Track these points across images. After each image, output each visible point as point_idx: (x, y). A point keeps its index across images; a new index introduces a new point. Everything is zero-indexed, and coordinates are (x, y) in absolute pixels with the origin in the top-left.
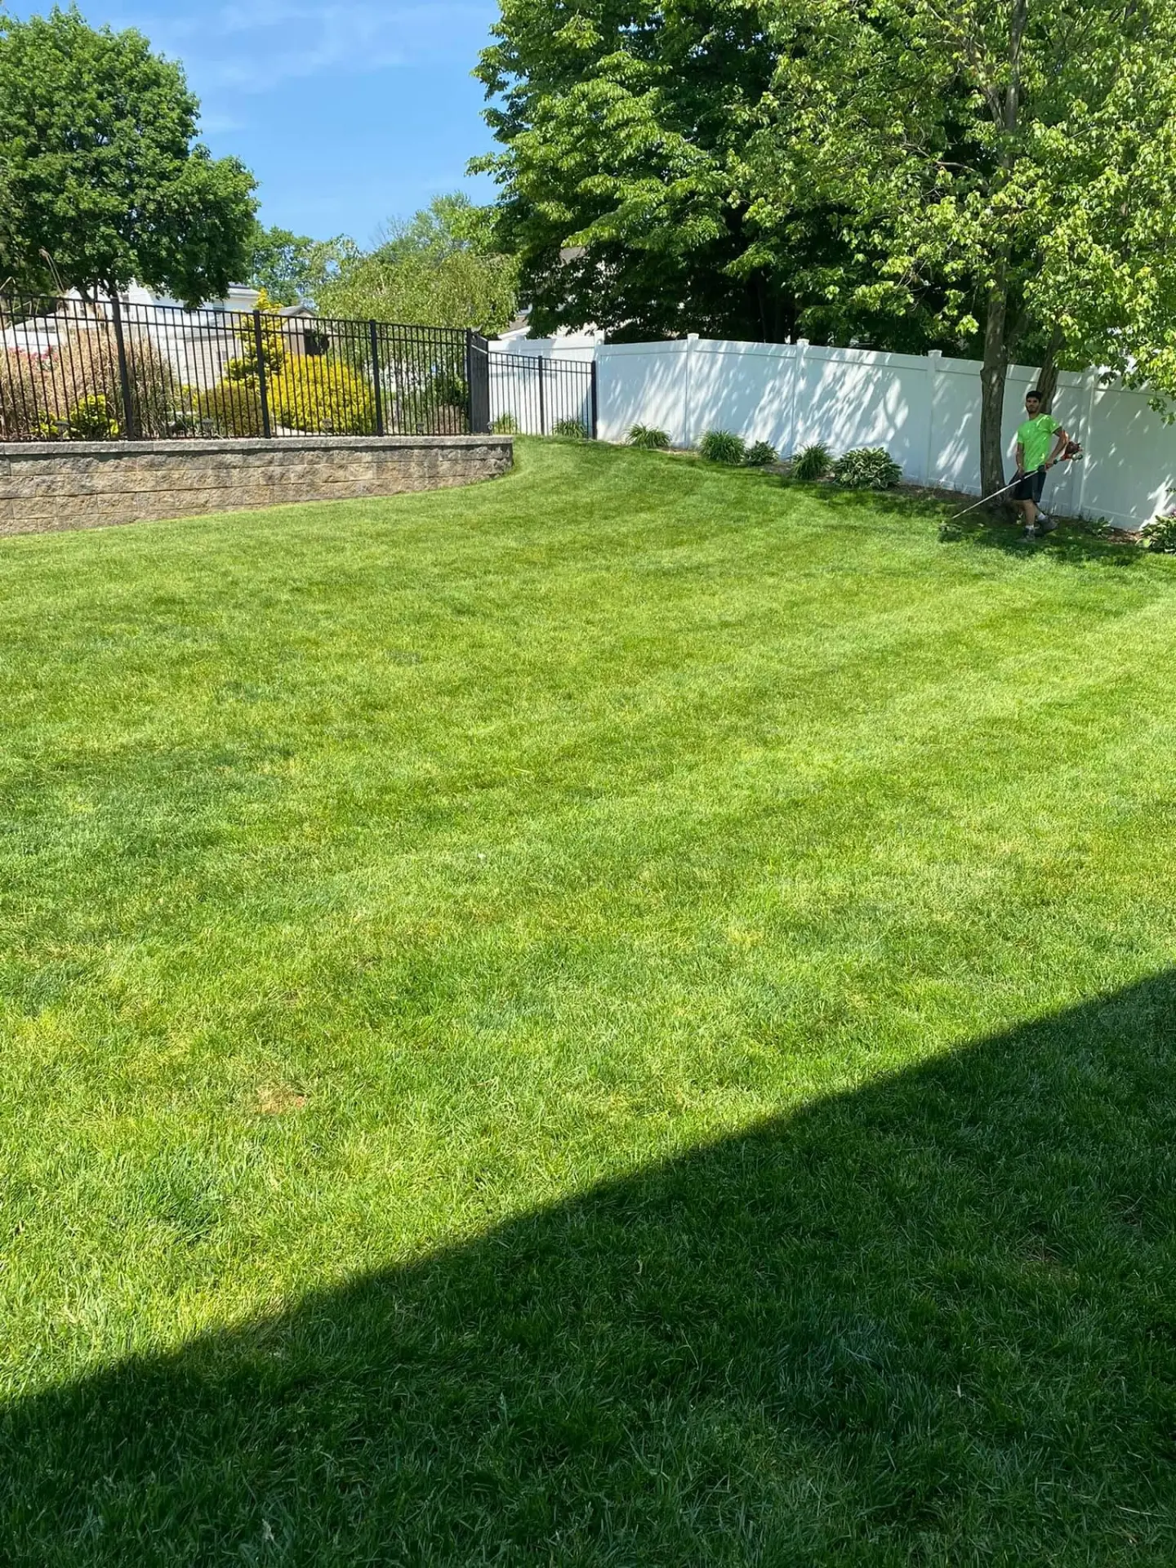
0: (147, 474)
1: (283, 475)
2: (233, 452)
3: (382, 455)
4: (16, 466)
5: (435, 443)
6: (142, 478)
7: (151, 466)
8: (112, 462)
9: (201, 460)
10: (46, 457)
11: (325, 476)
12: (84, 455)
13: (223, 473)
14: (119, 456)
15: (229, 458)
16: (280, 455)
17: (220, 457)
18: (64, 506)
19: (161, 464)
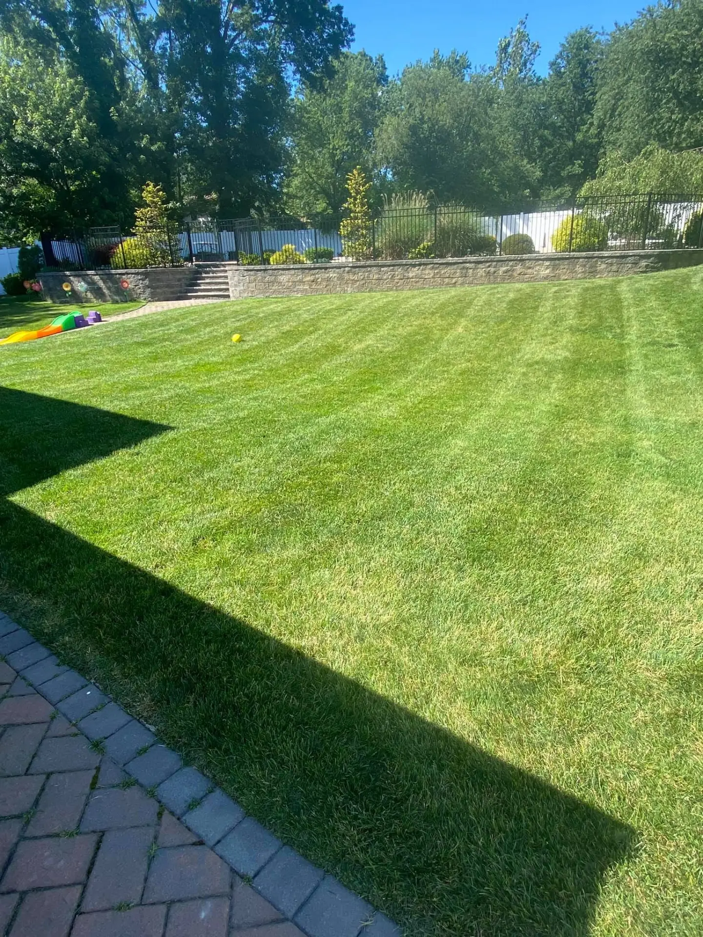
0: (431, 272)
1: (495, 272)
2: (470, 262)
3: (557, 262)
4: (382, 269)
5: (595, 255)
6: (428, 272)
7: (433, 268)
8: (417, 268)
9: (455, 266)
10: (394, 266)
11: (518, 272)
12: (406, 265)
13: (464, 271)
14: (420, 265)
15: (468, 265)
16: (495, 263)
17: (463, 265)
18: (397, 283)
19: (437, 268)
